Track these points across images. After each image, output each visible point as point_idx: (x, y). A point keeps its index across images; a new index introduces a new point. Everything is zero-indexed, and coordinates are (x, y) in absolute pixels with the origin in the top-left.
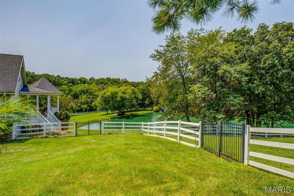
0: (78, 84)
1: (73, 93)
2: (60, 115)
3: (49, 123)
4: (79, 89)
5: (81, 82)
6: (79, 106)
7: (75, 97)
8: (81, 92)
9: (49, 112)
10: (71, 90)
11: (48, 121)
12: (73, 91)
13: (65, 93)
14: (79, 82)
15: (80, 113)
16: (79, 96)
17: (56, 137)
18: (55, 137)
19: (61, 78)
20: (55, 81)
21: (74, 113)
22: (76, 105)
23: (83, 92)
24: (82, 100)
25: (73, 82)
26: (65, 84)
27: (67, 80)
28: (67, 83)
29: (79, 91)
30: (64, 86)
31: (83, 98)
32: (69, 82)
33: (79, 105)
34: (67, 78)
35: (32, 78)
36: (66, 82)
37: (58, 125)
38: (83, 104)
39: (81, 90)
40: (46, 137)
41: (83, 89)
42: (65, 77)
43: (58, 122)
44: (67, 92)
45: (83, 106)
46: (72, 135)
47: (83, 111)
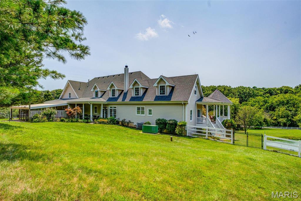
0: (277, 94)
1: (268, 104)
2: (226, 123)
3: (214, 128)
4: (276, 100)
5: (281, 93)
6: (275, 120)
7: (272, 109)
8: (278, 103)
9: (218, 120)
10: (266, 101)
11: (214, 127)
12: (268, 103)
13: (259, 105)
14: (279, 92)
15: (276, 128)
16: (276, 108)
17: (216, 141)
18: (214, 140)
19: (257, 90)
20: (249, 92)
21: (268, 126)
22: (271, 118)
23: (282, 103)
24: (280, 113)
25: (271, 92)
26: (260, 95)
27: (263, 91)
28: (264, 94)
29: (277, 102)
30: (259, 97)
31: (282, 110)
32: (266, 93)
33: (275, 118)
34: (263, 88)
35: (229, 91)
36: (262, 93)
37: (223, 131)
38: (281, 117)
39: (279, 101)
40: (208, 139)
41: (281, 100)
42: (261, 88)
43: (223, 128)
44: (261, 104)
45: (280, 120)
46: (229, 143)
47: (280, 126)
